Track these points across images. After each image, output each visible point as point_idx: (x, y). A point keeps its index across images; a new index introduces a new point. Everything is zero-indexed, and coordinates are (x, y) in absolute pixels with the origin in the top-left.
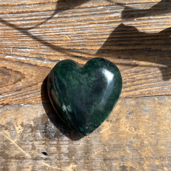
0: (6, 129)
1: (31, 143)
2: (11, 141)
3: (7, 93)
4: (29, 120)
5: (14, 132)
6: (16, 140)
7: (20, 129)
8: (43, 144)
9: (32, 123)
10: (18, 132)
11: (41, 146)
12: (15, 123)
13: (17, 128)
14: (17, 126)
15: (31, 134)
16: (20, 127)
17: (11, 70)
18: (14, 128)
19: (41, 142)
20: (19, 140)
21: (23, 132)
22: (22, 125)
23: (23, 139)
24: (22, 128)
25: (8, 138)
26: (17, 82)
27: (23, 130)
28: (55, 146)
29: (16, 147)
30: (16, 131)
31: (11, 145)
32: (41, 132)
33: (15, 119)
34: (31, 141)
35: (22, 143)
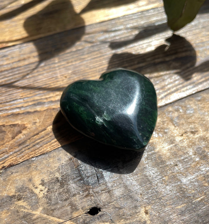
0: (19, 200)
1: (67, 203)
2: (34, 212)
3: (6, 153)
4: (51, 173)
5: (34, 198)
6: (41, 209)
7: (41, 191)
8: (86, 196)
9: (57, 175)
10: (41, 195)
11: (84, 200)
12: (31, 186)
13: (37, 191)
14: (36, 188)
15: (61, 190)
16: (41, 187)
17: (4, 126)
18: (32, 192)
19: (83, 195)
20: (46, 206)
21: (48, 192)
22: (43, 184)
23: (53, 203)
24: (44, 188)
25: (26, 211)
26: (16, 135)
27: (47, 189)
28: (106, 192)
29: (44, 220)
30: (36, 195)
31: (35, 219)
32: (75, 183)
33: (30, 180)
34: (66, 200)
35: (53, 208)
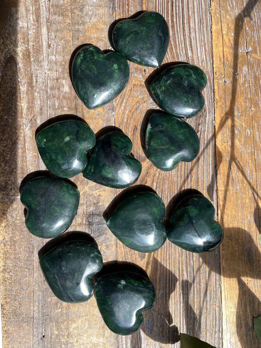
1: (85, 202)
2: (87, 187)
4: (103, 201)
5: (95, 189)
6: (88, 190)
7: (96, 194)
8: (84, 212)
9: (101, 204)
10: (94, 192)
11: (82, 211)
12: (101, 190)
13: (97, 191)
14: (99, 192)
15: (92, 202)
16: (98, 194)
18: (97, 189)
19: (85, 211)
20: (88, 193)
21: (94, 196)
22: (99, 195)
23: (88, 196)
24: (97, 195)
25: (90, 184)
27: (96, 196)
28: (81, 222)
30: (96, 190)
31: (84, 186)
32: (93, 210)
34: (86, 203)
35: (85, 196)
